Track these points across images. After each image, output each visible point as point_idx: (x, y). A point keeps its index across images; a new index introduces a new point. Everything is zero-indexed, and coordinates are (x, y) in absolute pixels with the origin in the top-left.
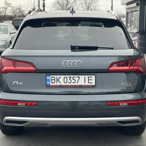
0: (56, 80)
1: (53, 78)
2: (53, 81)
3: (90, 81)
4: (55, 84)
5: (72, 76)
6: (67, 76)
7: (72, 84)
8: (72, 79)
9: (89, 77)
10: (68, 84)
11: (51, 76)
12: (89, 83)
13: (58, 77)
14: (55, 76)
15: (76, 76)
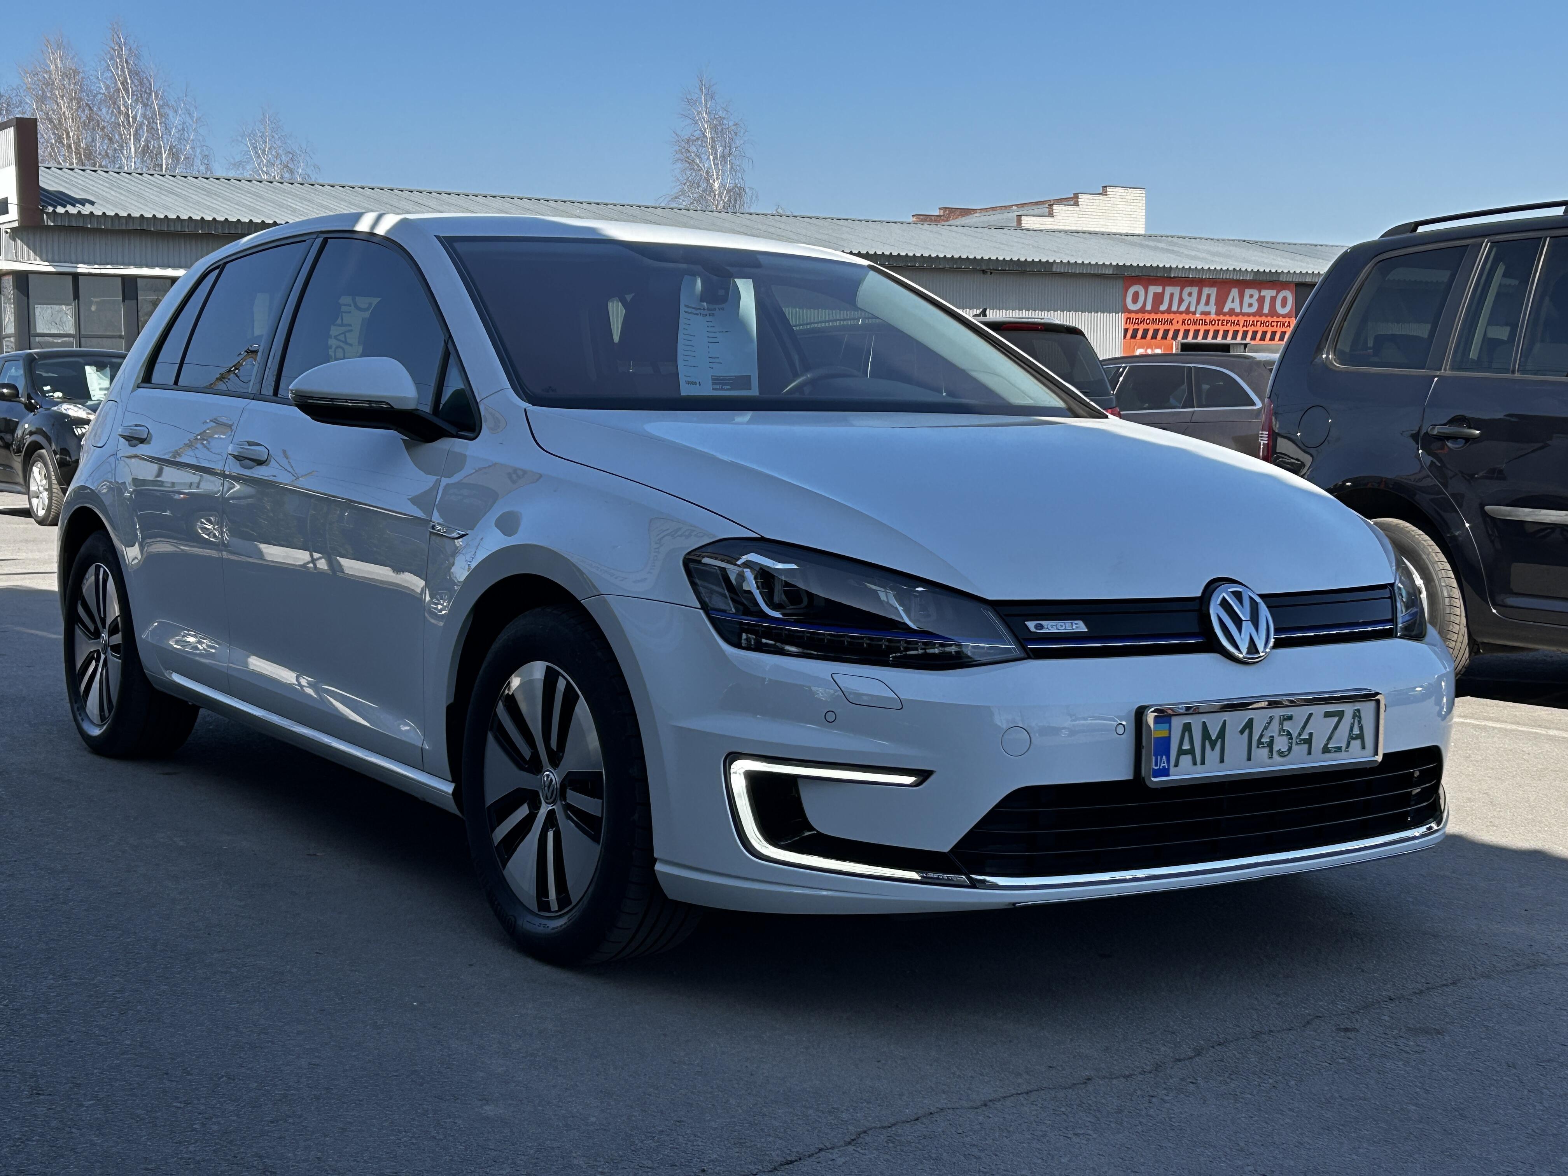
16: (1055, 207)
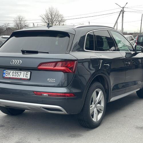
0: (8, 73)
1: (7, 72)
2: (7, 74)
3: (27, 76)
4: (8, 76)
5: (17, 71)
6: (14, 71)
7: (16, 77)
8: (16, 73)
9: (26, 73)
10: (14, 77)
11: (6, 71)
12: (26, 77)
13: (10, 71)
14: (8, 71)
15: (19, 72)
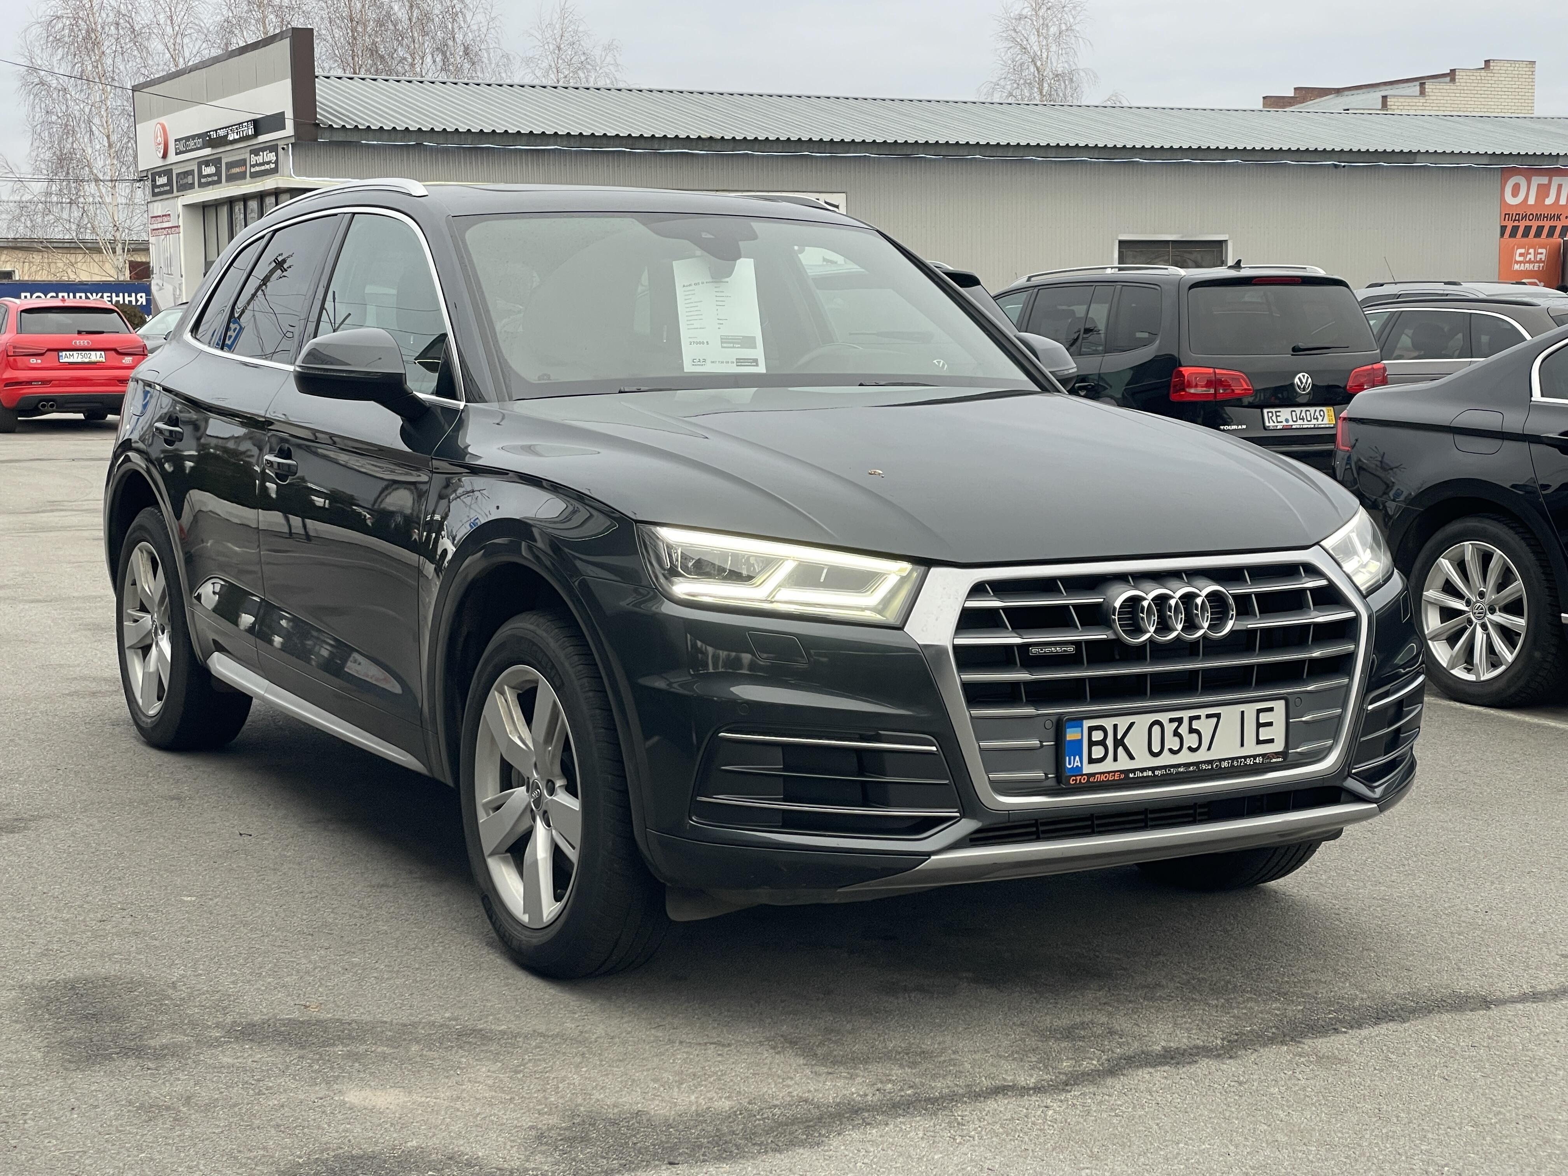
16: (1429, 86)
